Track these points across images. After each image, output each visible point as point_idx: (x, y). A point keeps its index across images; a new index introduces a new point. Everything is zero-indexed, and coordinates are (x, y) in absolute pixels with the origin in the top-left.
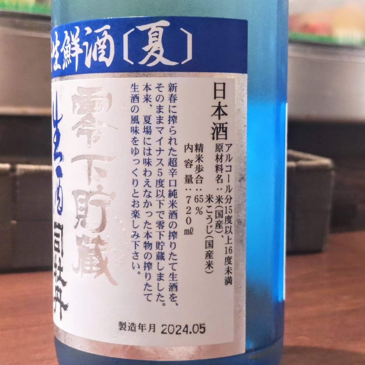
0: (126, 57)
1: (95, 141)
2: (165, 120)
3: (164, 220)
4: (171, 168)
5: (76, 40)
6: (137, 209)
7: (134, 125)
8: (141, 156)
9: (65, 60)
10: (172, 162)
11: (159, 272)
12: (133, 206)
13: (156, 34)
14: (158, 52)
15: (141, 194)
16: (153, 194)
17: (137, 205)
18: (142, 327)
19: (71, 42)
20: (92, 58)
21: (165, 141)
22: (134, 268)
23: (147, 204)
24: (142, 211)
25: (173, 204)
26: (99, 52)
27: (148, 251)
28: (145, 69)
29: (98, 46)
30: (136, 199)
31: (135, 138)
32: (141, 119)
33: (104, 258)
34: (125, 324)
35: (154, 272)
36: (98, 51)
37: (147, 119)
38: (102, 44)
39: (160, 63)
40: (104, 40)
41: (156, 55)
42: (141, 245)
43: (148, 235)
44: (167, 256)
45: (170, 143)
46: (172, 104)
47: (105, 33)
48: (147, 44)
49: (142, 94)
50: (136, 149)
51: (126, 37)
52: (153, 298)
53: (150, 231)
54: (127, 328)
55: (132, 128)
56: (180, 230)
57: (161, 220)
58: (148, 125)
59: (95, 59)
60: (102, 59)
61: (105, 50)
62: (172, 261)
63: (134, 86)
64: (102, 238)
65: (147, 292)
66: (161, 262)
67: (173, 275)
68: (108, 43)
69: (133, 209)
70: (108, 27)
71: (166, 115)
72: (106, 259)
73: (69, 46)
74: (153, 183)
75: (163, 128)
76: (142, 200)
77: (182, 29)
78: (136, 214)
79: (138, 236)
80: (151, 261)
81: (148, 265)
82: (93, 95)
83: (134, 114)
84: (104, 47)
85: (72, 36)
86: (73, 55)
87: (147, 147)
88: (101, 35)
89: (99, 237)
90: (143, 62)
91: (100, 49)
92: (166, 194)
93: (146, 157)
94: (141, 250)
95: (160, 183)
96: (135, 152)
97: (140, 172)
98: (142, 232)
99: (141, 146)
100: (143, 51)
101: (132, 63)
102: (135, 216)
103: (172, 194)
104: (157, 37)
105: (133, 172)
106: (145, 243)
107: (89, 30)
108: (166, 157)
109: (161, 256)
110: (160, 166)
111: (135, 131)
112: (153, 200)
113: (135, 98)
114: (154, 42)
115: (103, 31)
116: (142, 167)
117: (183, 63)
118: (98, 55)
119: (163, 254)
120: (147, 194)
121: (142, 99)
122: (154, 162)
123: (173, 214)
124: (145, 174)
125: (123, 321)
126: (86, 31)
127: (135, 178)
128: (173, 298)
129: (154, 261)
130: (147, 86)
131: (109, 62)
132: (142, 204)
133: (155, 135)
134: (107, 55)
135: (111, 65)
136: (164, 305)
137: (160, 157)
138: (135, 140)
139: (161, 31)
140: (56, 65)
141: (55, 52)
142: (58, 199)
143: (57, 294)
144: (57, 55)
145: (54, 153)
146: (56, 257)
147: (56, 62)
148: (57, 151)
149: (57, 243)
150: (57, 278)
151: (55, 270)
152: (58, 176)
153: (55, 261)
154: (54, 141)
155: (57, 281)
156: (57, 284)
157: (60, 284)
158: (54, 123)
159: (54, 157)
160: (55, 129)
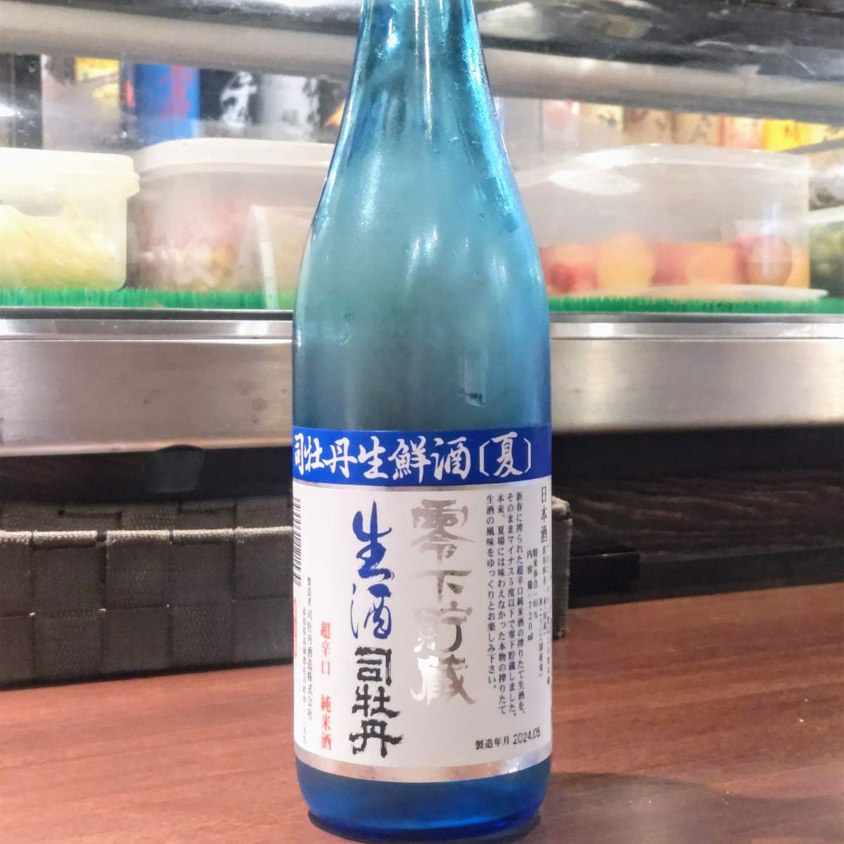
0: (482, 469)
1: (448, 557)
2: (514, 529)
3: (515, 629)
4: (519, 576)
5: (419, 451)
6: (493, 621)
7: (490, 537)
8: (496, 568)
9: (399, 471)
10: (520, 571)
11: (511, 682)
12: (490, 619)
13: (507, 446)
14: (508, 463)
15: (496, 606)
16: (506, 605)
17: (492, 618)
18: (497, 742)
19: (410, 451)
20: (444, 470)
21: (515, 550)
22: (490, 682)
23: (502, 615)
24: (497, 622)
25: (520, 612)
26: (454, 464)
27: (503, 662)
28: (499, 480)
29: (451, 458)
30: (492, 611)
31: (491, 549)
32: (496, 531)
33: (459, 678)
34: (482, 742)
35: (507, 683)
36: (452, 463)
37: (501, 530)
38: (456, 455)
39: (511, 473)
40: (459, 452)
41: (507, 466)
42: (497, 657)
43: (502, 647)
44: (516, 665)
45: (518, 551)
46: (519, 513)
47: (460, 445)
48: (500, 455)
49: (496, 505)
50: (491, 560)
51: (482, 449)
52: (507, 710)
53: (504, 642)
54: (484, 746)
55: (488, 540)
56: (525, 637)
57: (512, 629)
58: (502, 535)
59: (448, 471)
60: (456, 471)
61: (460, 462)
62: (520, 670)
63: (490, 498)
64: (456, 657)
65: (502, 705)
66: (512, 671)
67: (521, 684)
68: (463, 455)
69: (489, 622)
70: (464, 439)
71: (514, 524)
72: (462, 678)
73: (408, 455)
74: (506, 593)
75: (512, 537)
76: (496, 611)
77: (525, 439)
78: (491, 627)
79: (494, 649)
80: (505, 673)
81: (503, 677)
82: (445, 508)
83: (490, 526)
84: (459, 459)
85: (414, 446)
86: (415, 466)
87: (501, 557)
88: (455, 447)
89: (453, 656)
90: (497, 474)
91: (455, 462)
92: (516, 603)
93: (501, 568)
94: (497, 663)
95: (511, 591)
96: (491, 563)
97: (495, 584)
98: (497, 644)
99: (496, 558)
100: (498, 462)
101: (488, 475)
102: (491, 629)
103: (520, 602)
104: (508, 448)
105: (489, 585)
106: (500, 655)
107: (439, 441)
108: (515, 565)
109: (512, 667)
110: (511, 576)
111: (490, 542)
112: (506, 610)
113: (490, 509)
114: (506, 453)
115: (458, 443)
116: (497, 578)
117: (526, 471)
118: (452, 467)
119: (514, 663)
120: (501, 605)
121: (496, 510)
122: (507, 571)
123: (521, 621)
124: (499, 585)
125: (480, 740)
126: (436, 442)
127: (491, 590)
128: (521, 705)
129: (507, 672)
130: (501, 497)
131: (464, 474)
132: (497, 616)
133: (507, 545)
134: (463, 467)
135: (467, 477)
136: (515, 714)
137: (511, 567)
138: (490, 552)
139: (511, 442)
140: (372, 472)
141: (371, 459)
142: (375, 621)
143: (372, 730)
144: (377, 463)
145: (359, 569)
146: (366, 687)
147: (375, 469)
148: (373, 567)
149: (371, 671)
150: (369, 711)
151: (362, 703)
152: (377, 596)
153: (362, 693)
154: (359, 555)
155: (372, 714)
156: (369, 718)
157: (380, 717)
158: (361, 536)
159: (358, 574)
160: (369, 543)
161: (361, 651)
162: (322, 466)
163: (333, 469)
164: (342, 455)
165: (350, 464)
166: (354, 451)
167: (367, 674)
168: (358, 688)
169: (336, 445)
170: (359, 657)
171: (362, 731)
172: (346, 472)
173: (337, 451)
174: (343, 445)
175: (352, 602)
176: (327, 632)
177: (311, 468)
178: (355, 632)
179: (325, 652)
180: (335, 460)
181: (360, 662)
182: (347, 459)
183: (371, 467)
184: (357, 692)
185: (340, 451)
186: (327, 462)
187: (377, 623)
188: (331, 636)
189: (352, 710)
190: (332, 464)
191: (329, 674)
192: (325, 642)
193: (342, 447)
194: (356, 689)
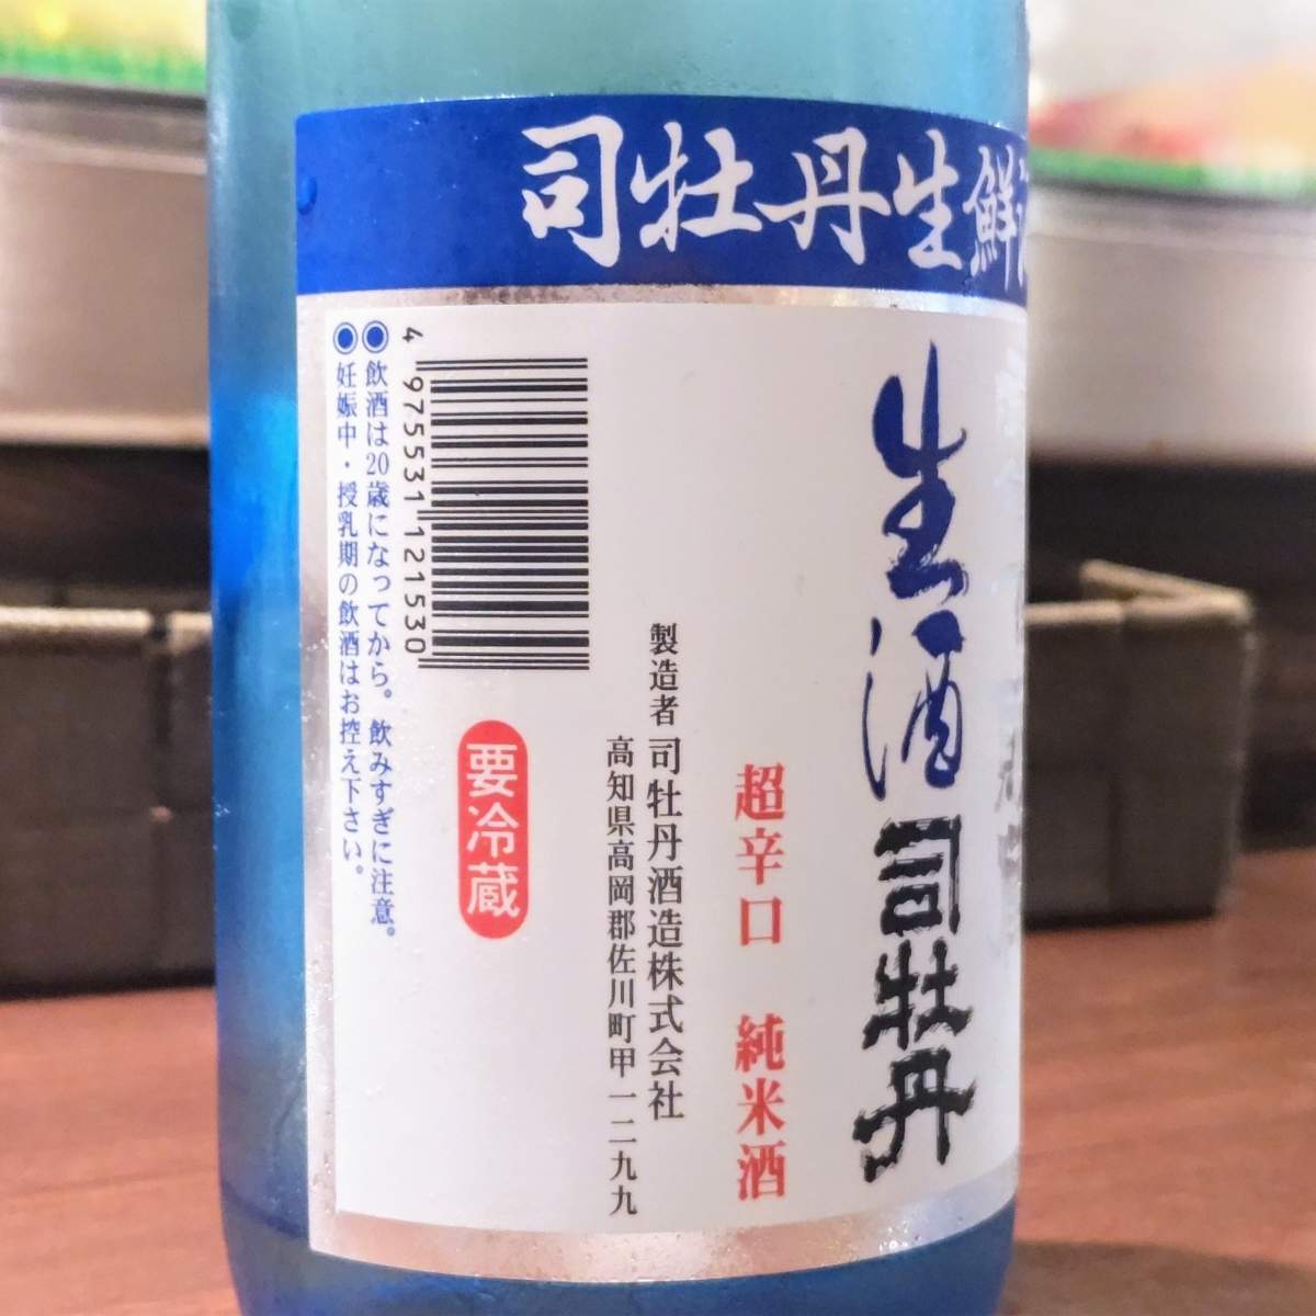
9: (980, 247)
19: (996, 188)
73: (994, 203)
140: (929, 249)
141: (927, 203)
142: (928, 736)
143: (919, 1085)
144: (940, 217)
145: (890, 567)
146: (905, 951)
147: (935, 239)
148: (926, 560)
149: (916, 895)
150: (913, 1027)
151: (892, 1006)
152: (935, 654)
153: (893, 972)
154: (892, 524)
155: (918, 1036)
156: (913, 1047)
157: (937, 1038)
158: (896, 456)
159: (886, 583)
160: (915, 482)
161: (894, 837)
162: (752, 224)
163: (804, 235)
164: (841, 186)
165: (868, 214)
166: (879, 177)
167: (907, 909)
168: (884, 960)
169: (816, 154)
170: (887, 859)
171: (890, 1098)
172: (853, 243)
173: (820, 172)
174: (845, 150)
175: (870, 682)
176: (771, 800)
177: (684, 236)
178: (877, 778)
179: (760, 869)
180: (812, 202)
181: (889, 873)
182: (856, 199)
183: (928, 228)
184: (881, 976)
185: (834, 173)
186: (776, 213)
187: (935, 739)
188: (786, 806)
189: (862, 1037)
190: (800, 218)
191: (776, 937)
192: (760, 833)
193: (842, 158)
194: (876, 965)
